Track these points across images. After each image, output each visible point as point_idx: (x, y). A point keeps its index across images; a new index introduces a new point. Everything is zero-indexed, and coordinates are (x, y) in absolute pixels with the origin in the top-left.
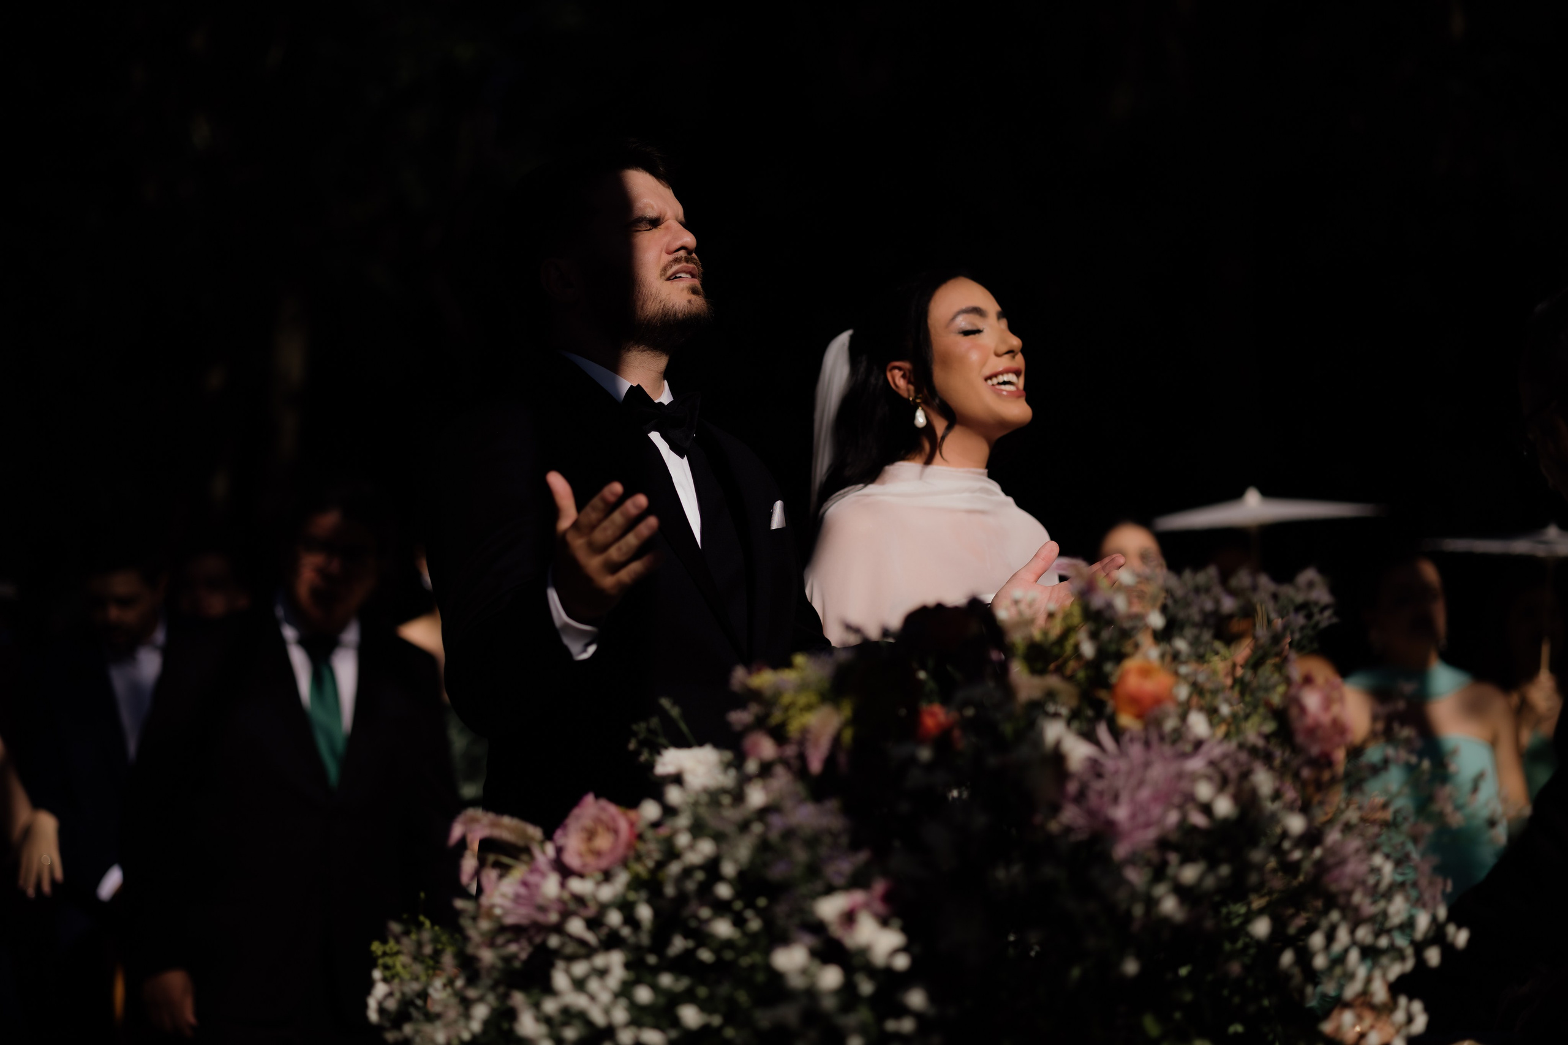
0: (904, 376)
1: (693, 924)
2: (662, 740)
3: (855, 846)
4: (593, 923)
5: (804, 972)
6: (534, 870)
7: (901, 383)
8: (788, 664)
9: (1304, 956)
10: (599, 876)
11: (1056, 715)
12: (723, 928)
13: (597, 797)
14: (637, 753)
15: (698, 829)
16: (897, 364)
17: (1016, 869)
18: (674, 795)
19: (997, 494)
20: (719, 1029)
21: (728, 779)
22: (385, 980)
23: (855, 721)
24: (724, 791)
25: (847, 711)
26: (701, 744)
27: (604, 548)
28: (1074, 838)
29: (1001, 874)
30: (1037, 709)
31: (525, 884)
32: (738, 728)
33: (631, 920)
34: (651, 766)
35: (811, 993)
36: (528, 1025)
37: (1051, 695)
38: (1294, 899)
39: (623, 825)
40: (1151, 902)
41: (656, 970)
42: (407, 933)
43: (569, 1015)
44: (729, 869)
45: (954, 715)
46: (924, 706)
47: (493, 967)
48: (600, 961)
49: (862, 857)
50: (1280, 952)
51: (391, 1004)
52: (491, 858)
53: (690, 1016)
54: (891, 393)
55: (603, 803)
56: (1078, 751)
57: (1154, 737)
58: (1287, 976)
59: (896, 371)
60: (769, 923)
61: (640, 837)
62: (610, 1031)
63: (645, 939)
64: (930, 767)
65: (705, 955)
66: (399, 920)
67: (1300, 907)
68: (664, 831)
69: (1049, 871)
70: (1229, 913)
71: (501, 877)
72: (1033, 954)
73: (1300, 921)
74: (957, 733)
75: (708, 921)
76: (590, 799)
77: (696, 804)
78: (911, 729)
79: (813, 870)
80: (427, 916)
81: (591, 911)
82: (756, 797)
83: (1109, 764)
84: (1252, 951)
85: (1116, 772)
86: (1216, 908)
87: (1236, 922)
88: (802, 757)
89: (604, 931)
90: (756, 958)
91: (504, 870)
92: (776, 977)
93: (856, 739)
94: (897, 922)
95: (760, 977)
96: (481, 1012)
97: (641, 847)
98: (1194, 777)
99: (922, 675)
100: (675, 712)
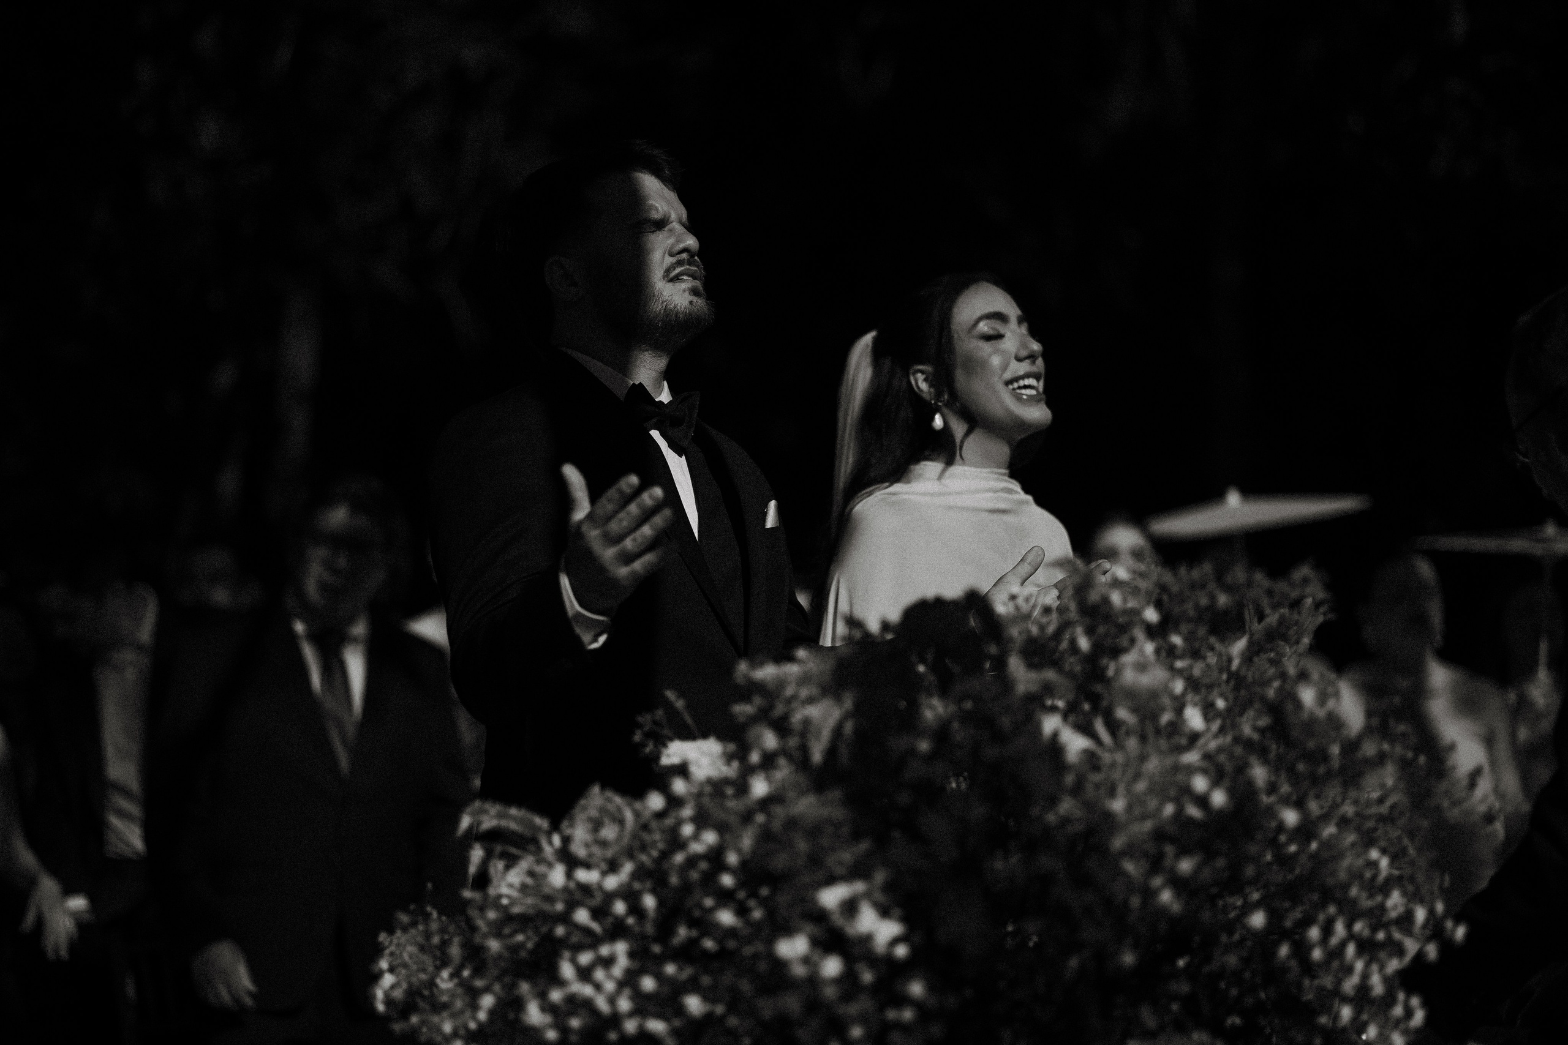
0: (925, 380)
1: (697, 913)
2: (666, 732)
3: (856, 836)
4: (598, 913)
5: (806, 960)
6: (541, 860)
7: (924, 386)
8: (791, 659)
9: (1301, 949)
10: (604, 866)
11: (1053, 709)
12: (726, 917)
13: (603, 788)
14: (643, 745)
15: (701, 821)
16: (921, 367)
17: (1014, 860)
18: (679, 786)
19: (1016, 492)
20: (722, 1019)
21: (730, 771)
22: (391, 970)
23: (857, 712)
24: (726, 781)
25: (848, 703)
26: (705, 736)
27: (619, 539)
28: (1071, 829)
29: (999, 865)
30: (1036, 702)
31: (531, 873)
32: (742, 719)
33: (636, 909)
34: (657, 757)
35: (814, 981)
36: (534, 1014)
37: (1048, 689)
38: (1292, 892)
39: (629, 815)
40: (1149, 894)
41: (661, 960)
42: (414, 924)
43: (575, 1004)
44: (732, 858)
45: (952, 708)
46: (923, 699)
47: (500, 956)
48: (605, 950)
49: (864, 846)
50: (1277, 944)
51: (398, 994)
52: (499, 848)
53: (694, 1004)
54: (914, 395)
55: (609, 794)
56: (1075, 744)
57: (1150, 730)
58: (1284, 970)
59: (919, 375)
60: (771, 912)
61: (645, 827)
62: (615, 1020)
63: (649, 929)
64: (930, 758)
65: (709, 944)
66: (406, 910)
67: (1295, 900)
68: (669, 822)
69: (1046, 862)
70: (1225, 906)
71: (508, 868)
72: (1031, 944)
73: (1297, 914)
74: (956, 725)
75: (712, 910)
76: (596, 789)
77: (699, 795)
78: (909, 721)
79: (815, 860)
80: (434, 907)
81: (598, 900)
82: (760, 787)
83: (1106, 757)
84: (1249, 943)
85: (1113, 765)
86: (1213, 899)
87: (1232, 915)
88: (804, 750)
89: (610, 920)
90: (760, 947)
91: (511, 861)
92: (780, 965)
93: (857, 732)
94: (897, 911)
95: (763, 966)
96: (487, 1001)
97: (646, 837)
98: (1190, 770)
99: (921, 668)
100: (680, 704)
